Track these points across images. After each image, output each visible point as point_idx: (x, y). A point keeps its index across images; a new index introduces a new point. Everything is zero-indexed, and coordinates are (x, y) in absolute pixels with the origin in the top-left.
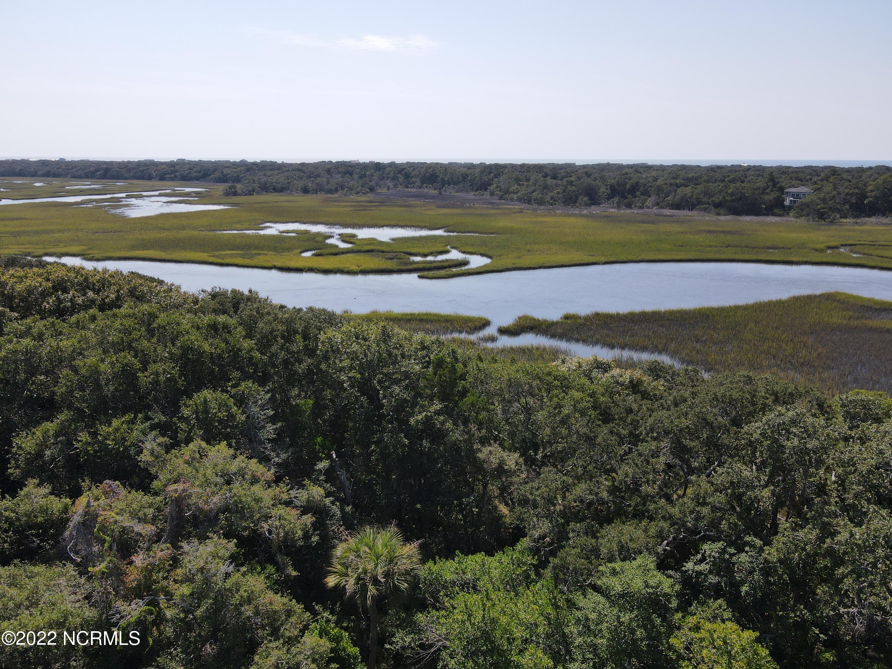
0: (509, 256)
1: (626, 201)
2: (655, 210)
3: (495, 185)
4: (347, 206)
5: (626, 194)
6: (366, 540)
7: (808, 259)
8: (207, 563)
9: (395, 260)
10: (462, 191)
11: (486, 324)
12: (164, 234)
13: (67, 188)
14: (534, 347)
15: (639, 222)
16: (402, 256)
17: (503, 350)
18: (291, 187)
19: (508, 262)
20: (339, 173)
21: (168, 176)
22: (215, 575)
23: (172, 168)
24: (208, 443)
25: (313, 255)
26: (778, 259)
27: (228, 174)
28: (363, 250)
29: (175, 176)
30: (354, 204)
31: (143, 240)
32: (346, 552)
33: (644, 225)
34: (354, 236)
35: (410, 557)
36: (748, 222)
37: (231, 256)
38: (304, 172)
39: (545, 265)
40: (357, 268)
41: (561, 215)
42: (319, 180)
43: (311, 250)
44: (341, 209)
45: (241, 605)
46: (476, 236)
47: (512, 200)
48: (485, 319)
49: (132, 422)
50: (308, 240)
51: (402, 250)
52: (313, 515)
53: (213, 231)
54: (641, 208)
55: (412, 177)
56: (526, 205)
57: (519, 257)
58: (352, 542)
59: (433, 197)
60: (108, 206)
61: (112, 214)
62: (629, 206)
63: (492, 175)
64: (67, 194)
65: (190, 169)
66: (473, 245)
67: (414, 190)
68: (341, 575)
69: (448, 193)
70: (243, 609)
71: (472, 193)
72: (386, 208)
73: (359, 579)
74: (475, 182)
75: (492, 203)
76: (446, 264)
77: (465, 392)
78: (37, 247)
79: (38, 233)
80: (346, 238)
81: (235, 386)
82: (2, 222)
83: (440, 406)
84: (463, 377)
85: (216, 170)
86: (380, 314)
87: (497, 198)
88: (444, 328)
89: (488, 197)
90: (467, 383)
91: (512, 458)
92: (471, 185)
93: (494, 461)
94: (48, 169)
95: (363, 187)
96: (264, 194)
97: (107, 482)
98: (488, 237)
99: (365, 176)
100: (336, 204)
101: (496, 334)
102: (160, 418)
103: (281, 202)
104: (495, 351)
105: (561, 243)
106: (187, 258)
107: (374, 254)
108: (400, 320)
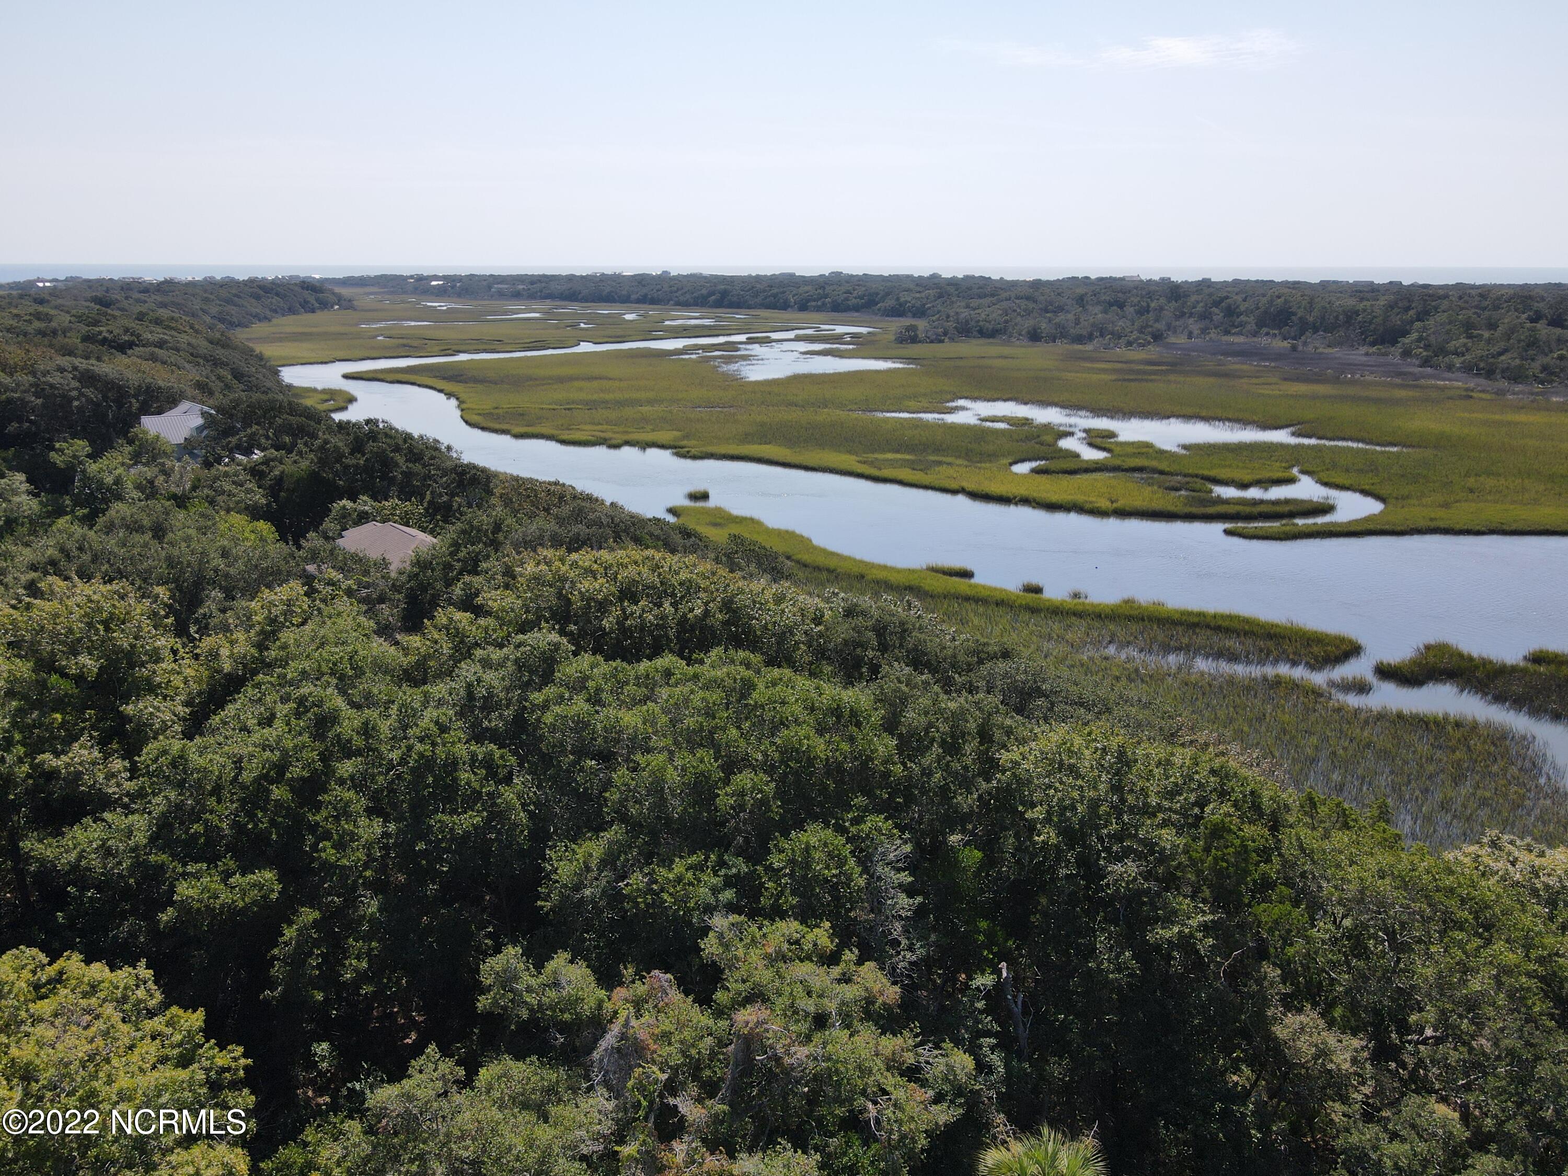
0: (1424, 501)
3: (1415, 336)
4: (1106, 371)
9: (1183, 492)
10: (1340, 344)
11: (1350, 650)
12: (794, 415)
13: (667, 323)
16: (1198, 483)
17: (1381, 716)
18: (1010, 330)
19: (1417, 514)
20: (1099, 303)
21: (814, 304)
23: (821, 291)
24: (803, 923)
25: (1035, 471)
27: (906, 302)
28: (1126, 466)
29: (824, 304)
30: (1119, 366)
31: (763, 424)
34: (1112, 435)
37: (892, 464)
38: (1035, 301)
40: (1108, 504)
41: (1560, 408)
42: (1061, 318)
43: (1030, 460)
44: (1095, 377)
46: (1359, 451)
47: (1450, 368)
48: (1350, 641)
50: (1028, 438)
51: (1201, 472)
53: (871, 411)
55: (1239, 315)
56: (1482, 381)
57: (1446, 505)
59: (1279, 357)
61: (723, 373)
63: (1411, 313)
64: (667, 335)
65: (848, 292)
66: (1347, 470)
67: (1241, 339)
69: (1310, 348)
71: (1363, 350)
72: (1181, 379)
74: (1372, 327)
75: (1405, 374)
76: (1286, 509)
77: (1266, 885)
78: (616, 428)
79: (621, 404)
80: (1096, 439)
81: (857, 821)
82: (577, 384)
83: (1211, 917)
84: (1265, 854)
85: (888, 294)
86: (1140, 607)
87: (1417, 362)
88: (1261, 650)
89: (1397, 360)
90: (1272, 869)
91: (1346, 1048)
92: (1362, 333)
93: (1305, 1047)
94: (645, 290)
95: (1141, 332)
96: (961, 341)
97: (656, 972)
98: (1382, 452)
99: (1147, 310)
100: (1089, 365)
101: (1370, 677)
102: (739, 866)
103: (990, 358)
104: (1363, 716)
105: (1552, 478)
106: (824, 463)
107: (1144, 476)
108: (1176, 624)
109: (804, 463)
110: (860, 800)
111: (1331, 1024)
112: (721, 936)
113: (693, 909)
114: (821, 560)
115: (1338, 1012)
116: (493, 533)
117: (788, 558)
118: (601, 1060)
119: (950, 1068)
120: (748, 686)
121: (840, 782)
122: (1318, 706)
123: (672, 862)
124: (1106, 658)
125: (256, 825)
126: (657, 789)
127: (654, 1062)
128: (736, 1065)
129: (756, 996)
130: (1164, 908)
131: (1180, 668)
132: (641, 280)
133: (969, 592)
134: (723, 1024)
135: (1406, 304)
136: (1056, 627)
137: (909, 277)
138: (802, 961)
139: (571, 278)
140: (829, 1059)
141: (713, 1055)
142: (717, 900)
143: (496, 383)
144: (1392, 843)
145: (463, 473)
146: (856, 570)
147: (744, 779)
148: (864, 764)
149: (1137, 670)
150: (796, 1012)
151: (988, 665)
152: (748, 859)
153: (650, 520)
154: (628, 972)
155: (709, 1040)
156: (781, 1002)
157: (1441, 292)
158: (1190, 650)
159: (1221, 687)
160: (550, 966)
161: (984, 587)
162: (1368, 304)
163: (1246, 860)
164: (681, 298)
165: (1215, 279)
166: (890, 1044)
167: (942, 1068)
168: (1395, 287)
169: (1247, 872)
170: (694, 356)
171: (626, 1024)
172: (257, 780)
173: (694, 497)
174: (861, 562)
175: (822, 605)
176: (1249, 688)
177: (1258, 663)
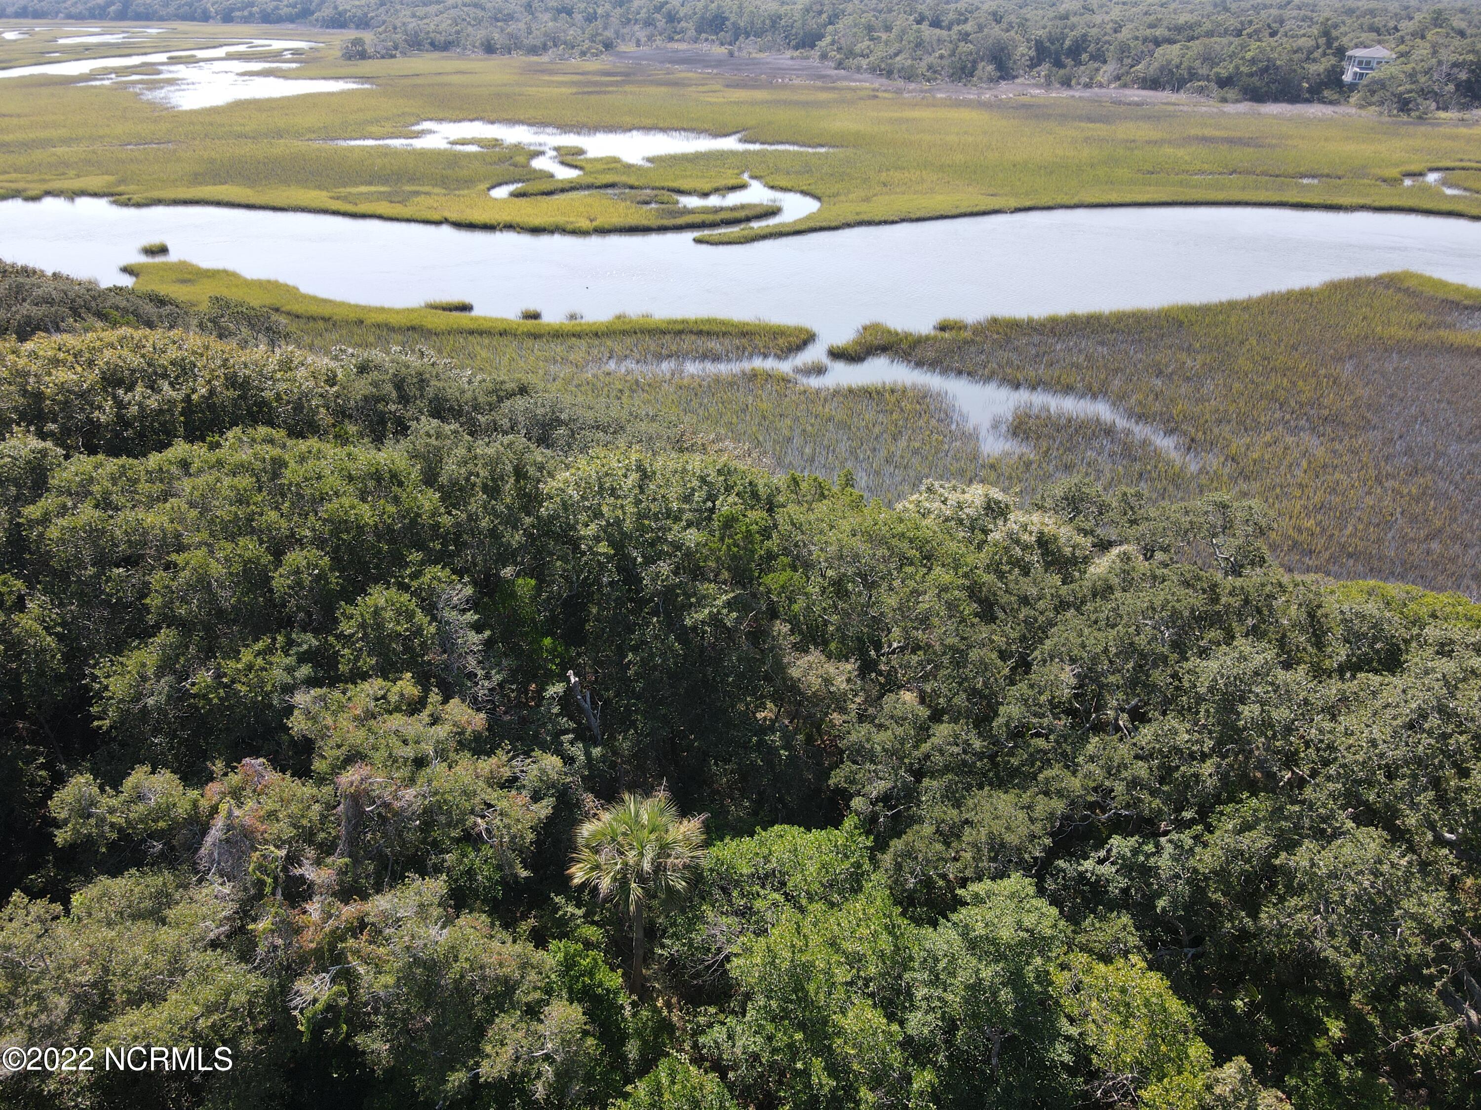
0: (851, 196)
1: (1061, 71)
2: (1114, 91)
3: (829, 39)
4: (565, 84)
5: (1064, 58)
7: (1367, 201)
9: (653, 206)
10: (769, 48)
11: (806, 339)
12: (246, 149)
14: (887, 387)
15: (1080, 118)
16: (666, 195)
17: (836, 393)
18: (463, 42)
19: (846, 210)
24: (387, 679)
26: (1316, 201)
28: (598, 183)
30: (577, 78)
31: (212, 161)
33: (1091, 125)
34: (581, 152)
36: (1275, 117)
37: (368, 197)
38: (484, 9)
40: (588, 222)
41: (944, 104)
42: (512, 27)
43: (506, 183)
44: (556, 91)
46: (796, 154)
47: (859, 69)
48: (807, 331)
50: (502, 160)
51: (666, 184)
53: (332, 140)
54: (1087, 86)
55: (679, 20)
56: (884, 81)
57: (867, 199)
59: (719, 63)
61: (152, 104)
62: (1067, 83)
63: (824, 16)
64: (64, 57)
66: (788, 173)
67: (684, 46)
69: (745, 54)
71: (789, 54)
72: (636, 89)
74: (794, 31)
75: (824, 76)
76: (741, 214)
77: (771, 556)
79: (27, 146)
80: (569, 156)
81: (415, 576)
83: (732, 595)
84: (766, 533)
86: (630, 321)
87: (833, 65)
88: (738, 348)
89: (817, 63)
90: (774, 543)
91: (842, 673)
92: (786, 38)
93: (814, 682)
95: (592, 41)
96: (415, 56)
97: (247, 760)
98: (814, 154)
100: (547, 78)
101: (824, 360)
102: (310, 641)
103: (447, 73)
104: (823, 394)
105: (942, 168)
106: (293, 203)
107: (617, 191)
108: (664, 333)
109: (272, 204)
110: (415, 556)
111: (829, 657)
112: (307, 712)
113: (272, 692)
114: (314, 310)
115: (833, 646)
117: (277, 310)
118: (211, 854)
119: (543, 771)
120: (279, 464)
121: (392, 541)
122: (788, 392)
123: (239, 652)
124: (609, 374)
126: (203, 583)
127: (266, 842)
128: (349, 821)
129: (353, 757)
130: (695, 594)
131: (673, 375)
133: (473, 326)
134: (327, 790)
135: (819, 8)
136: (559, 349)
138: (390, 713)
140: (436, 793)
141: (323, 818)
142: (294, 678)
144: (857, 505)
146: (352, 316)
147: (295, 557)
148: (414, 522)
149: (637, 382)
150: (395, 761)
151: (508, 403)
152: (316, 632)
153: (110, 290)
154: (218, 766)
155: (317, 807)
156: (379, 756)
158: (679, 356)
159: (709, 386)
160: (129, 782)
161: (485, 319)
162: (789, 8)
163: (751, 542)
166: (486, 765)
167: (535, 772)
169: (753, 552)
171: (230, 813)
173: (150, 252)
174: (357, 306)
175: (333, 364)
176: (732, 383)
177: (737, 360)
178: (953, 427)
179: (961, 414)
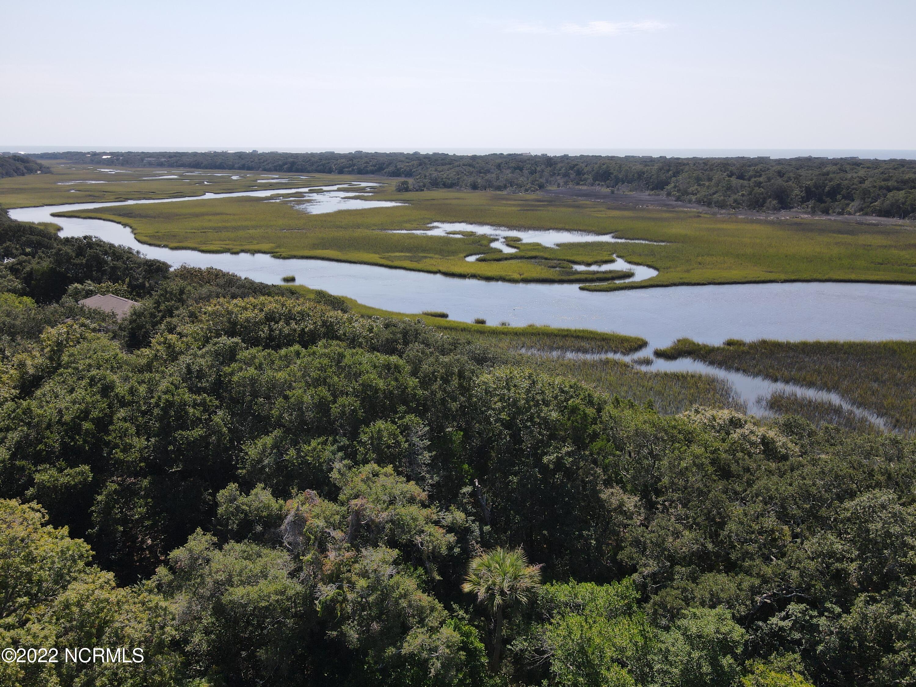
0: (678, 269)
1: (823, 205)
2: (858, 217)
3: (673, 185)
4: (514, 205)
5: (824, 198)
6: (496, 558)
8: (378, 566)
9: (557, 269)
10: (636, 190)
11: (642, 344)
12: (340, 234)
13: (259, 181)
14: (690, 374)
15: (834, 232)
16: (565, 264)
17: (657, 375)
18: (461, 183)
19: (674, 276)
20: (509, 168)
21: (346, 169)
22: (384, 575)
23: (351, 162)
24: (379, 465)
25: (478, 260)
27: (401, 168)
28: (527, 256)
29: (353, 170)
30: (521, 202)
31: (323, 239)
32: (479, 566)
33: (841, 236)
34: (519, 240)
35: (531, 577)
37: (399, 258)
38: (474, 167)
39: (716, 281)
40: (518, 276)
41: (743, 221)
42: (489, 176)
43: (475, 254)
44: (509, 209)
45: (400, 599)
46: (646, 245)
47: (690, 201)
48: (642, 340)
49: (325, 443)
50: (474, 242)
51: (566, 258)
52: (455, 535)
53: (385, 230)
54: (840, 214)
55: (584, 174)
56: (706, 208)
57: (688, 271)
58: (486, 557)
59: (605, 197)
60: (293, 201)
61: (297, 211)
62: (826, 212)
63: (671, 173)
64: (260, 188)
65: (367, 163)
66: (640, 255)
67: (585, 188)
68: (474, 584)
69: (621, 192)
70: (400, 601)
71: (647, 193)
72: (555, 209)
73: (489, 589)
74: (651, 180)
75: (668, 205)
76: (610, 275)
77: (595, 434)
78: (235, 243)
79: (236, 229)
80: (511, 242)
81: (401, 418)
82: (206, 217)
83: (571, 449)
84: (594, 421)
85: (390, 164)
86: (537, 328)
87: (674, 199)
88: (599, 347)
89: (664, 198)
91: (632, 501)
92: (647, 184)
93: (614, 503)
94: (243, 162)
95: (532, 184)
96: (434, 190)
97: (308, 490)
98: (657, 246)
99: (535, 172)
100: (505, 202)
101: (652, 357)
102: (345, 441)
103: (450, 199)
104: (648, 376)
105: (738, 256)
106: (360, 259)
107: (537, 261)
108: (556, 336)
109: (349, 259)
110: (402, 408)
112: (339, 471)
113: (323, 463)
115: (628, 486)
116: (179, 295)
118: (286, 528)
121: (391, 399)
122: (627, 372)
123: (310, 442)
125: (75, 443)
126: (299, 406)
128: (353, 526)
131: (559, 358)
132: (240, 156)
133: (446, 325)
134: (345, 508)
135: (668, 168)
136: (494, 340)
137: (402, 154)
139: (195, 154)
142: (335, 456)
143: (155, 218)
145: (151, 265)
147: (342, 400)
148: (403, 391)
150: (379, 501)
152: (348, 438)
154: (294, 492)
155: (338, 516)
157: (685, 162)
158: (563, 348)
159: (579, 366)
160: (253, 492)
161: (454, 322)
162: (649, 168)
164: (267, 167)
165: (570, 155)
167: (450, 519)
168: (662, 159)
170: (278, 201)
172: (73, 419)
173: (286, 280)
174: (386, 311)
175: (372, 324)
176: (593, 365)
177: (598, 353)
178: (730, 400)
179: (736, 393)
